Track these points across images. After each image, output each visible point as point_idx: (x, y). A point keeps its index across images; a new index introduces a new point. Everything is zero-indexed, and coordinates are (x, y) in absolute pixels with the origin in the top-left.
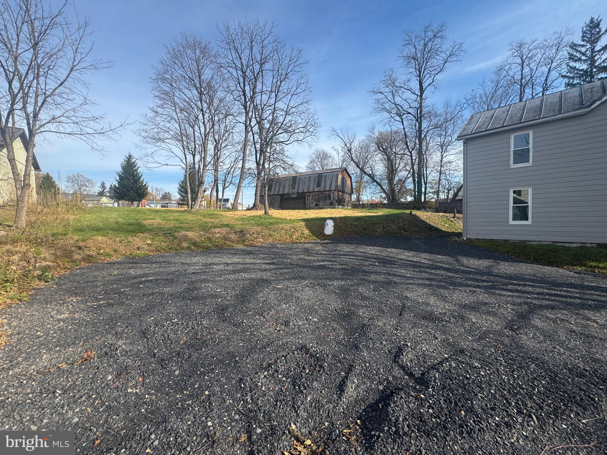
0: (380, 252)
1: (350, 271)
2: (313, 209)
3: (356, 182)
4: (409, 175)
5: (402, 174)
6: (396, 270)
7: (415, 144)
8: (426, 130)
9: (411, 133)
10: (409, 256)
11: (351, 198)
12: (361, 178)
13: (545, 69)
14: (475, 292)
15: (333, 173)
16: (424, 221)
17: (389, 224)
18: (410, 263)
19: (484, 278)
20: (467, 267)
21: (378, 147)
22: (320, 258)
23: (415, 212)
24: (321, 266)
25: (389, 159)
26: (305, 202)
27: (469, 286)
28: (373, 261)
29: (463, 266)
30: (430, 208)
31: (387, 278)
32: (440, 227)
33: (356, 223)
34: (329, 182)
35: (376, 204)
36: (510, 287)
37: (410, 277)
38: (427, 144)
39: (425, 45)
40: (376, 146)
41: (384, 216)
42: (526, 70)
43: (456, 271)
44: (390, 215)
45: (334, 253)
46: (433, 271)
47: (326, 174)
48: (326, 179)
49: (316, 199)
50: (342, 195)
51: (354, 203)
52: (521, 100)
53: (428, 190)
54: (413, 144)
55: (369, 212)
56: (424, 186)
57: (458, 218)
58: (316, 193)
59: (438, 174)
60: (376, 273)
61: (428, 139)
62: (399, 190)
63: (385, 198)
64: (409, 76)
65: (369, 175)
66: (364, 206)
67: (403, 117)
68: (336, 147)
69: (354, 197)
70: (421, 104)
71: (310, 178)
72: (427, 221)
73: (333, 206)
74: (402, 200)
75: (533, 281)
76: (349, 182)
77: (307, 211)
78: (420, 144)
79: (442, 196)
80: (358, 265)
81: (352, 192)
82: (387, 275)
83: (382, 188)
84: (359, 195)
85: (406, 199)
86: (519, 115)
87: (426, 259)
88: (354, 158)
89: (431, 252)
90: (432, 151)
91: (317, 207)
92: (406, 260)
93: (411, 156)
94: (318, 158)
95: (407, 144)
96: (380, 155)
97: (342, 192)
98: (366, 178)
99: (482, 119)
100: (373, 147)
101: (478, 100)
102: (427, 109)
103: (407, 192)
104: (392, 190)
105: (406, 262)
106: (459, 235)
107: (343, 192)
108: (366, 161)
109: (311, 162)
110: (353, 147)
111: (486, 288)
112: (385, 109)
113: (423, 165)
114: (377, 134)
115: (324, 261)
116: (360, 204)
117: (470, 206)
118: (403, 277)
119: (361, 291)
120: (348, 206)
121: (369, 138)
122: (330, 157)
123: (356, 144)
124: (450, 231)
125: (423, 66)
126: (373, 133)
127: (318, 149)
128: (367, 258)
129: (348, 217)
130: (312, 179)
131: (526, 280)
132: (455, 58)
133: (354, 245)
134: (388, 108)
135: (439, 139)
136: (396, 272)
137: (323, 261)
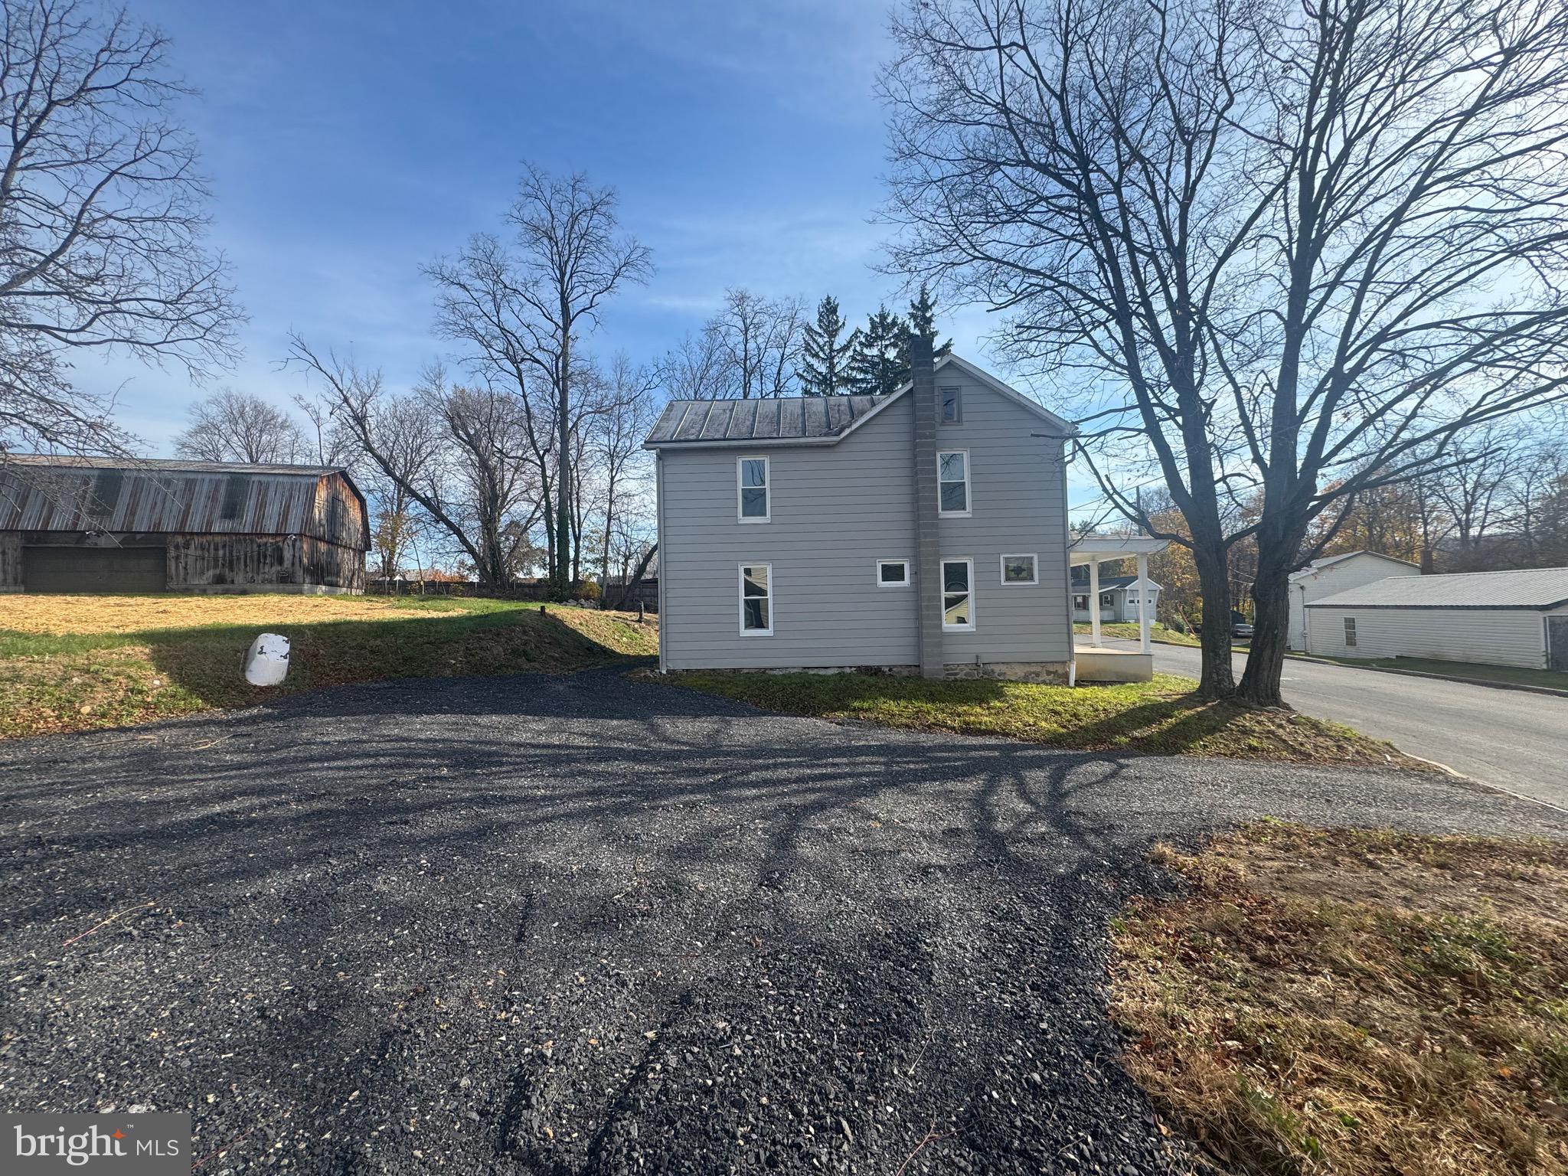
0: (457, 730)
1: (343, 818)
2: (203, 593)
3: (384, 516)
4: (538, 514)
5: (521, 509)
6: (504, 782)
7: (552, 439)
8: (577, 411)
9: (543, 410)
10: (540, 733)
11: (362, 563)
12: (399, 506)
13: (776, 353)
14: (694, 805)
15: (294, 480)
16: (574, 631)
17: (484, 643)
18: (545, 752)
19: (709, 763)
20: (673, 742)
21: (454, 428)
22: (212, 786)
23: (552, 609)
24: (211, 819)
25: (484, 465)
26: (164, 568)
27: (682, 791)
28: (431, 766)
29: (666, 739)
30: (587, 598)
31: (478, 815)
32: (610, 644)
33: (378, 642)
34: (276, 508)
35: (447, 584)
36: (753, 776)
37: (544, 798)
38: (580, 447)
39: (574, 219)
40: (447, 423)
41: (469, 618)
42: (751, 345)
43: (653, 757)
44: (486, 616)
45: (283, 754)
46: (602, 767)
47: (263, 479)
48: (266, 495)
49: (216, 559)
50: (330, 554)
51: (373, 578)
52: (745, 397)
53: (583, 553)
54: (547, 439)
55: (422, 608)
56: (572, 544)
57: (648, 623)
58: (217, 539)
59: (605, 518)
60: (440, 805)
61: (582, 433)
62: (513, 550)
63: (471, 569)
64: (538, 274)
65: (426, 502)
66: (406, 589)
67: (522, 366)
68: (310, 398)
69: (373, 560)
70: (565, 346)
71: (190, 485)
72: (583, 630)
73: (290, 587)
74: (521, 575)
75: (784, 753)
76: (355, 513)
77: (167, 603)
78: (565, 442)
79: (614, 571)
80: (378, 787)
81: (368, 547)
82: (477, 804)
83: (464, 541)
84: (392, 553)
85: (530, 573)
86: (748, 423)
87: (583, 734)
88: (375, 446)
89: (594, 716)
90: (591, 463)
91: (222, 585)
92: (533, 746)
93: (543, 466)
94: (234, 421)
95: (531, 435)
96: (458, 451)
97: (328, 542)
98: (414, 508)
99: (690, 414)
100: (438, 426)
101: (678, 374)
102: (579, 363)
103: (531, 554)
104: (494, 549)
105: (532, 751)
106: (652, 661)
107: (333, 541)
108: (417, 459)
109: (202, 429)
110: (371, 412)
111: (713, 788)
112: (474, 333)
113: (571, 494)
114: (448, 392)
115: (232, 797)
116: (392, 583)
117: (671, 595)
118: (525, 800)
119: (385, 888)
120: (350, 586)
121: (426, 397)
122: (284, 426)
123: (379, 408)
124: (631, 652)
125: (570, 264)
126: (439, 387)
127: (234, 393)
128: (408, 756)
129: (350, 623)
130: (203, 491)
131: (774, 753)
132: (635, 275)
133: (365, 718)
134: (483, 332)
135: (603, 439)
136: (505, 788)
137: (224, 798)
